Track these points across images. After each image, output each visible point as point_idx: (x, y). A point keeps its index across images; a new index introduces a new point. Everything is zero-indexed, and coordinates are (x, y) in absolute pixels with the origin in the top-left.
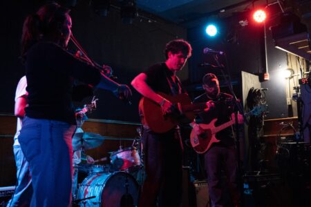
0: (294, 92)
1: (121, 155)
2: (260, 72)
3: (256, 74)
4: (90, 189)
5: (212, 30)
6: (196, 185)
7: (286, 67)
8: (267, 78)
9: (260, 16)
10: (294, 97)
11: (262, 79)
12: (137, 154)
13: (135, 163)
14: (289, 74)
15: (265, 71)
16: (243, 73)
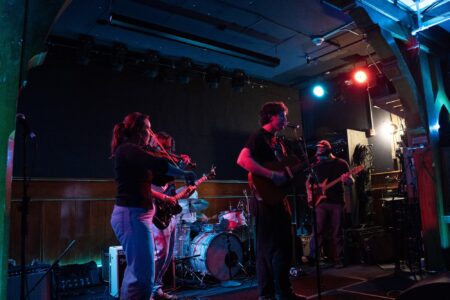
0: (397, 147)
1: (227, 216)
2: (367, 128)
3: (362, 131)
4: (198, 247)
5: (319, 91)
6: (303, 240)
7: (390, 123)
8: (373, 133)
9: (361, 77)
10: (398, 151)
11: (368, 135)
12: (242, 215)
13: (239, 223)
14: (393, 129)
15: (370, 127)
16: (349, 131)
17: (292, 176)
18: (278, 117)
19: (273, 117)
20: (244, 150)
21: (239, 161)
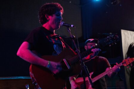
16: (123, 32)
17: (69, 67)
18: (54, 17)
19: (50, 17)
20: (24, 43)
21: (18, 53)
